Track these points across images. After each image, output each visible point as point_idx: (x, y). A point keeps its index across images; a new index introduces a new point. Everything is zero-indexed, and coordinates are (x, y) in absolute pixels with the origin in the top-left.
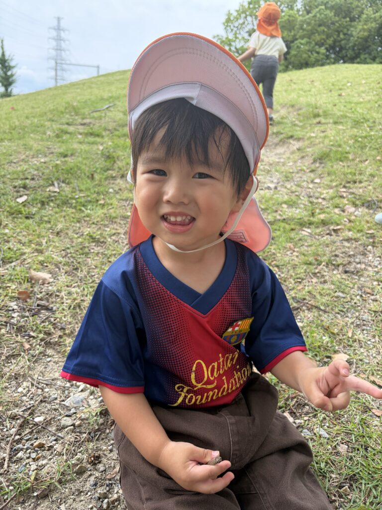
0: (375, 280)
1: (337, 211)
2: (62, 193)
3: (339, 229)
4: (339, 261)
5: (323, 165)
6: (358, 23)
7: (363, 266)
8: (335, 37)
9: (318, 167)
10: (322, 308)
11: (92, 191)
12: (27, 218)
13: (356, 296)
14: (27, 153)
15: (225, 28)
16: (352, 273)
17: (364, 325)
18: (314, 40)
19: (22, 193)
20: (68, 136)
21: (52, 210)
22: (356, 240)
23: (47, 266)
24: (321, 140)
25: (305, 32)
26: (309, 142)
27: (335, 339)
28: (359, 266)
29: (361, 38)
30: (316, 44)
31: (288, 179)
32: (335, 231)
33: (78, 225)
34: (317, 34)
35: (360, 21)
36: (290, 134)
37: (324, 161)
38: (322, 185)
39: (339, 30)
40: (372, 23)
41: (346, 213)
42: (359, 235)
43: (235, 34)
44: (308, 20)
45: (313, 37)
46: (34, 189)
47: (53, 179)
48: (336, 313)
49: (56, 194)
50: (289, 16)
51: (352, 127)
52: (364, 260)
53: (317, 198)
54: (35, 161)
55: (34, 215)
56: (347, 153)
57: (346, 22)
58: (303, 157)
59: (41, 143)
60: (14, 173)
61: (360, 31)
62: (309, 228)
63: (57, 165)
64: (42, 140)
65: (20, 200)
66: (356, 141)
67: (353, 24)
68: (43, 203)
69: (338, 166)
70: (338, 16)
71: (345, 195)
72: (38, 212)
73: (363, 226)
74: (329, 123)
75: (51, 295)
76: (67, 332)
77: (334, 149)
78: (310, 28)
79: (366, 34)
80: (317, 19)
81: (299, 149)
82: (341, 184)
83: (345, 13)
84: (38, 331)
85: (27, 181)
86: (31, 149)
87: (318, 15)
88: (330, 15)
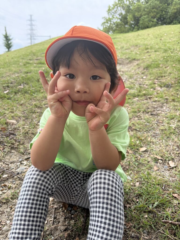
0: (164, 117)
1: (152, 90)
2: (24, 88)
3: (151, 97)
4: (149, 110)
5: (148, 70)
6: (171, 6)
7: (160, 112)
8: (161, 13)
9: (145, 72)
10: (138, 130)
11: (38, 87)
12: (8, 99)
13: (155, 124)
14: (10, 73)
15: (108, 14)
16: (155, 115)
17: (156, 136)
18: (150, 16)
19: (6, 89)
20: (29, 65)
21: (20, 96)
22: (159, 101)
23: (15, 118)
24: (148, 59)
25: (146, 12)
26: (142, 61)
27: (142, 142)
28: (158, 112)
29: (173, 13)
30: (152, 17)
31: (131, 77)
32: (149, 98)
33: (30, 101)
34: (152, 13)
35: (172, 5)
36: (134, 58)
37: (148, 69)
38: (146, 79)
39: (162, 10)
40: (178, 5)
41: (156, 90)
42: (160, 99)
43: (113, 16)
44: (147, 7)
45: (150, 14)
46: (12, 87)
47: (21, 83)
48: (144, 131)
49: (22, 89)
50: (138, 5)
51: (163, 53)
52: (161, 109)
53: (144, 85)
54: (14, 76)
55: (11, 98)
56: (159, 64)
57: (166, 6)
58: (139, 68)
59: (17, 68)
60: (3, 81)
61: (173, 10)
62: (137, 97)
63: (23, 77)
64: (18, 67)
65: (6, 92)
66: (164, 59)
67: (169, 6)
68: (16, 93)
69: (155, 70)
70: (161, 3)
71: (156, 83)
72: (13, 97)
73: (163, 95)
74: (152, 52)
75: (16, 129)
76: (21, 143)
77: (153, 63)
78: (148, 10)
79: (175, 11)
80: (151, 6)
81: (137, 65)
82: (155, 78)
83: (165, 2)
84: (8, 143)
85: (9, 84)
86: (12, 71)
87: (152, 4)
88: (158, 3)
